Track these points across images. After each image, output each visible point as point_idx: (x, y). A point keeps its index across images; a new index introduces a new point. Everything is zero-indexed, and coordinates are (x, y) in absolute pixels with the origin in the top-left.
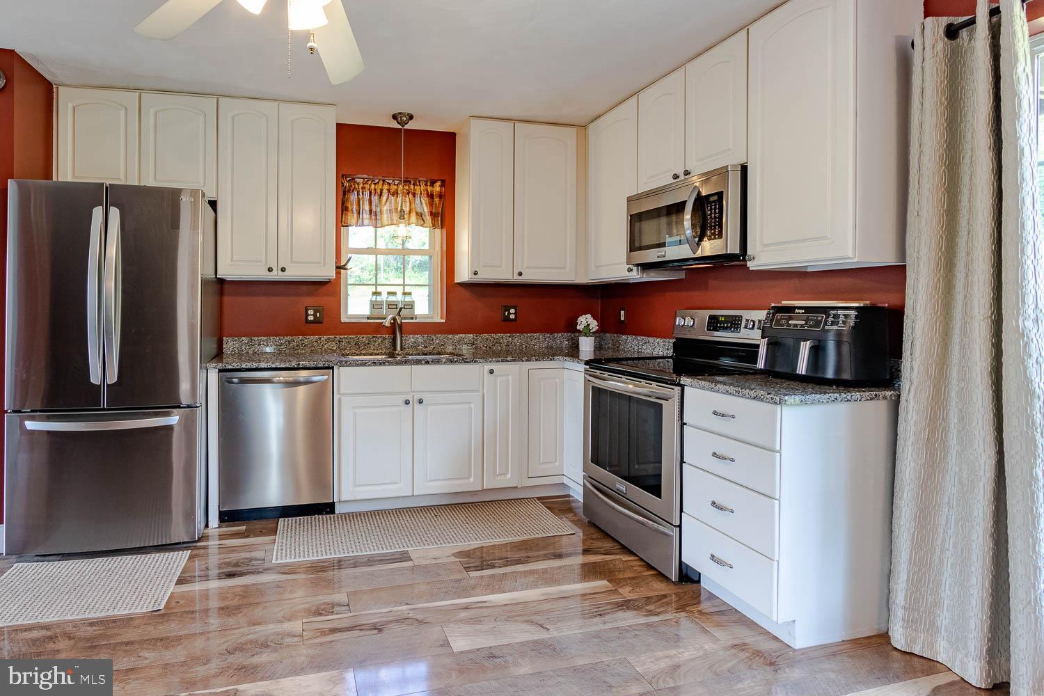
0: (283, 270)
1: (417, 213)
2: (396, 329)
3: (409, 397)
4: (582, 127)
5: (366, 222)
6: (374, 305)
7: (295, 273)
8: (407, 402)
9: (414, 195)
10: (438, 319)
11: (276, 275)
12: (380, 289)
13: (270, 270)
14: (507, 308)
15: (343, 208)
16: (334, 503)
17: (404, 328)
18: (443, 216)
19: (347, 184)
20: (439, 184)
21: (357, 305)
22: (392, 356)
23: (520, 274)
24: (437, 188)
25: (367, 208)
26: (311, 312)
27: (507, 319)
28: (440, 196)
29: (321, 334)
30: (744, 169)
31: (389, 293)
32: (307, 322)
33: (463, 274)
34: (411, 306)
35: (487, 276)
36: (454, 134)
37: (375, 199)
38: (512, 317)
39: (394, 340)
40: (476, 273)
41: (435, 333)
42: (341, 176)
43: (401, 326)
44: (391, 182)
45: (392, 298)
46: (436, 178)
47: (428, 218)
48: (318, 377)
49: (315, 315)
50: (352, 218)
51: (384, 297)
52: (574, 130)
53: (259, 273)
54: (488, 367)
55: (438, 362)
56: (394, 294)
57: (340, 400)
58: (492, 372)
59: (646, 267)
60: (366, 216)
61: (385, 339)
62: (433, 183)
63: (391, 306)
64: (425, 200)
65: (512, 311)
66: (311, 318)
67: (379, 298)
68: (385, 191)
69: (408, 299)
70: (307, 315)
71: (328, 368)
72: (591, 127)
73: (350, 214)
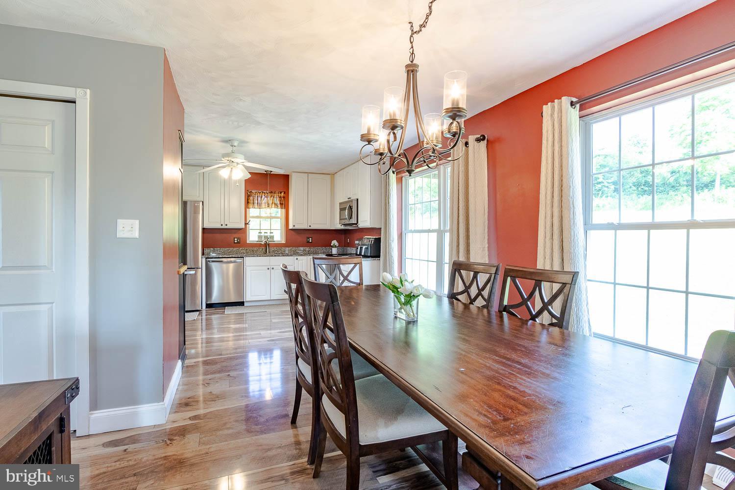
0: (226, 225)
1: (275, 204)
2: (266, 245)
3: (269, 267)
4: (333, 175)
5: (256, 207)
6: (260, 237)
7: (230, 226)
8: (268, 269)
9: (274, 197)
10: (284, 242)
11: (224, 227)
12: (261, 231)
13: (222, 225)
14: (309, 238)
15: (247, 202)
16: (244, 302)
17: (270, 245)
18: (284, 203)
19: (249, 193)
20: (283, 193)
21: (253, 237)
22: (265, 254)
23: (310, 226)
24: (282, 194)
25: (256, 202)
26: (236, 239)
27: (309, 242)
28: (284, 197)
29: (239, 247)
30: (357, 200)
31: (265, 233)
32: (234, 243)
33: (291, 227)
34: (272, 237)
35: (297, 227)
36: (288, 175)
37: (259, 199)
38: (310, 241)
39: (266, 249)
40: (294, 226)
41: (281, 247)
42: (246, 191)
43: (269, 244)
44: (265, 192)
45: (266, 234)
46: (282, 191)
47: (279, 205)
48: (239, 260)
49: (237, 240)
50: (251, 205)
51: (263, 234)
52: (330, 176)
53: (218, 226)
54: (296, 257)
55: (279, 256)
56: (267, 233)
57: (246, 268)
58: (297, 259)
59: (345, 225)
60: (256, 205)
61: (262, 249)
62: (281, 193)
63: (266, 237)
64: (278, 199)
65: (311, 239)
66: (236, 242)
67: (261, 234)
68: (263, 196)
69: (272, 234)
70: (234, 240)
71: (242, 257)
72: (335, 175)
73: (250, 204)
